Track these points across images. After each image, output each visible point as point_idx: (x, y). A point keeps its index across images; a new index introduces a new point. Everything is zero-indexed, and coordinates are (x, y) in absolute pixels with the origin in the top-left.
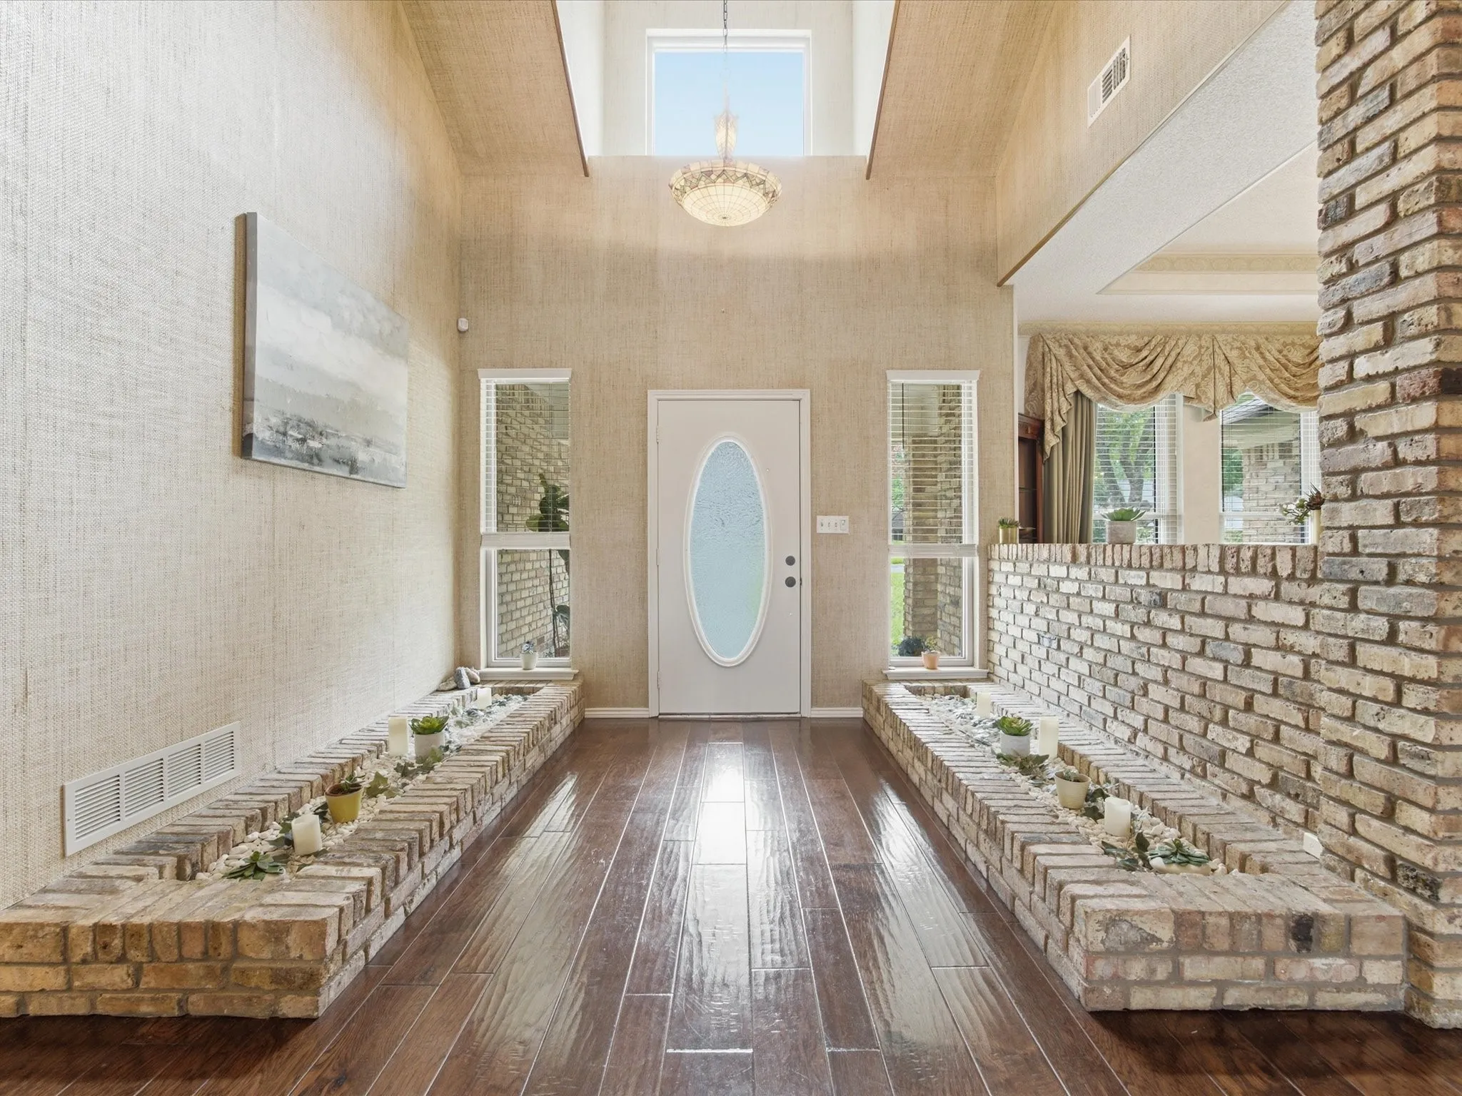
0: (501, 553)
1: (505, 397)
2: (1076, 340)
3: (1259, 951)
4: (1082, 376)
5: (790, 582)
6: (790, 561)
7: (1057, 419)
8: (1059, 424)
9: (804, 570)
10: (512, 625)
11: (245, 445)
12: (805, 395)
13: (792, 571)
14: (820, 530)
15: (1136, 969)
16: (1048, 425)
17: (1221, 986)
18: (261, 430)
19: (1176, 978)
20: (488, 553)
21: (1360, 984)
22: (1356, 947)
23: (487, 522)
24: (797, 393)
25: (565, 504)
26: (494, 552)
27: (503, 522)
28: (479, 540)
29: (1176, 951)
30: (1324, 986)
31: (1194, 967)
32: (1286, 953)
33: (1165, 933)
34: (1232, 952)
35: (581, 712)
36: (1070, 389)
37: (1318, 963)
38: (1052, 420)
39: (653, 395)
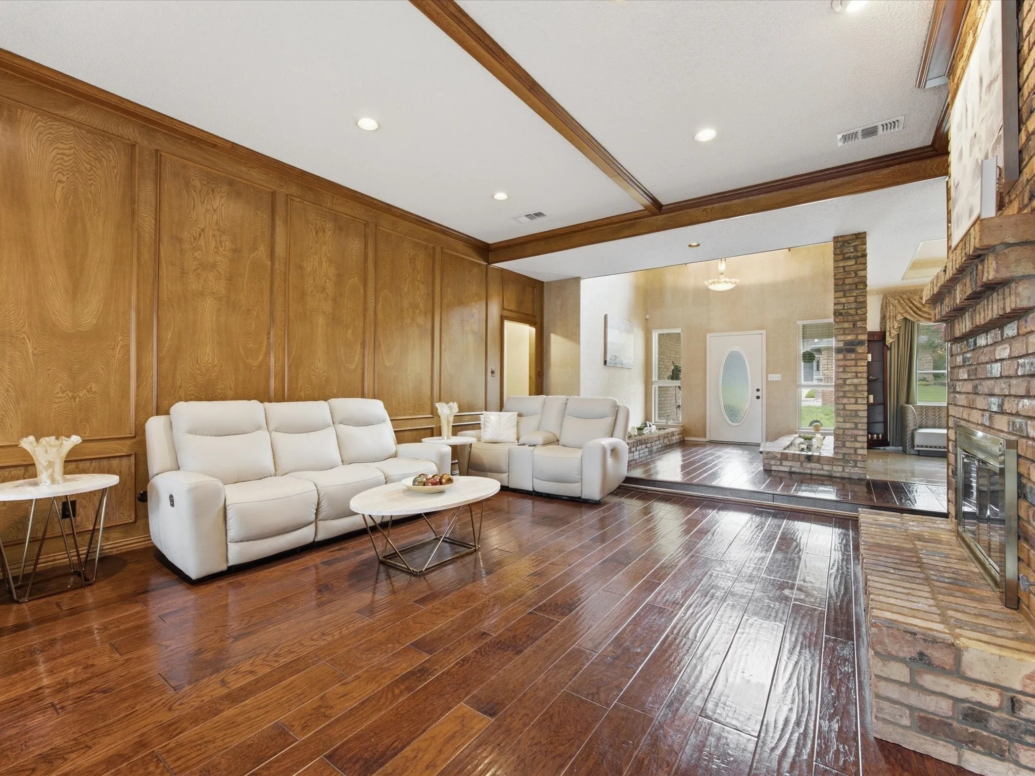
0: (659, 387)
1: (660, 336)
2: (904, 296)
3: (799, 461)
4: (906, 312)
5: (758, 397)
6: (758, 390)
7: (892, 331)
8: (894, 333)
9: (763, 393)
10: (663, 412)
11: (605, 362)
12: (764, 332)
13: (759, 394)
14: (769, 379)
15: (773, 462)
16: (888, 334)
17: (791, 467)
18: (608, 360)
19: (781, 465)
20: (655, 388)
21: (822, 469)
22: (821, 462)
23: (655, 378)
24: (761, 331)
25: (680, 371)
26: (657, 387)
27: (660, 377)
28: (652, 383)
29: (781, 460)
30: (815, 469)
31: (784, 463)
32: (805, 461)
33: (779, 456)
34: (793, 461)
35: (683, 437)
36: (899, 317)
37: (813, 464)
38: (890, 331)
39: (708, 335)
